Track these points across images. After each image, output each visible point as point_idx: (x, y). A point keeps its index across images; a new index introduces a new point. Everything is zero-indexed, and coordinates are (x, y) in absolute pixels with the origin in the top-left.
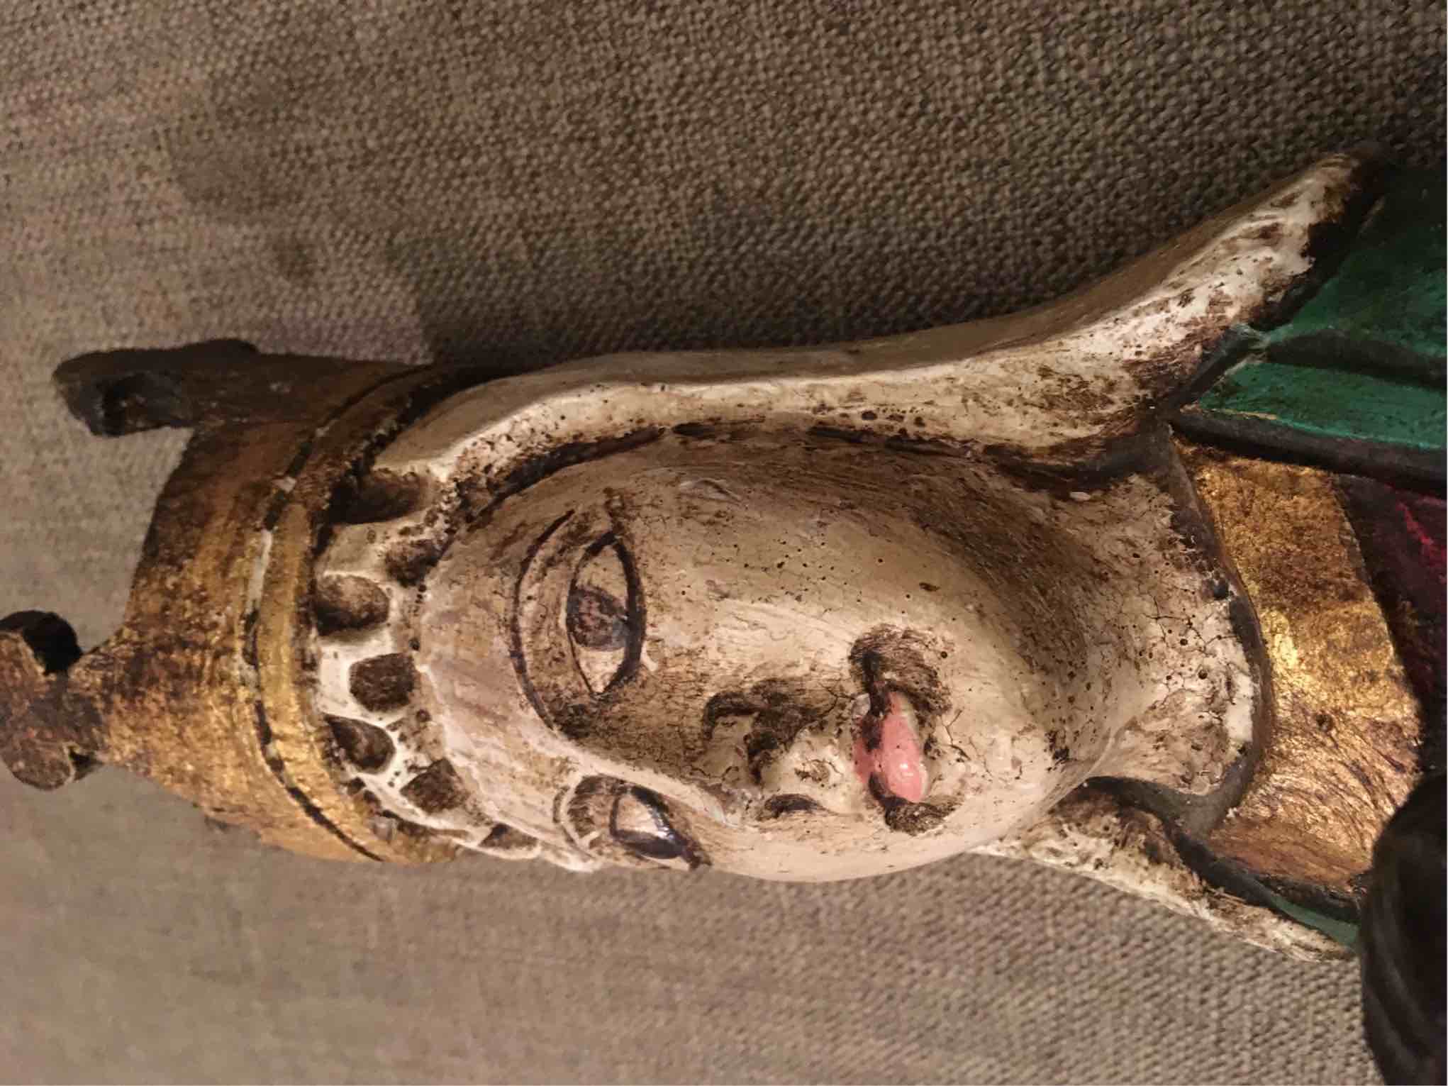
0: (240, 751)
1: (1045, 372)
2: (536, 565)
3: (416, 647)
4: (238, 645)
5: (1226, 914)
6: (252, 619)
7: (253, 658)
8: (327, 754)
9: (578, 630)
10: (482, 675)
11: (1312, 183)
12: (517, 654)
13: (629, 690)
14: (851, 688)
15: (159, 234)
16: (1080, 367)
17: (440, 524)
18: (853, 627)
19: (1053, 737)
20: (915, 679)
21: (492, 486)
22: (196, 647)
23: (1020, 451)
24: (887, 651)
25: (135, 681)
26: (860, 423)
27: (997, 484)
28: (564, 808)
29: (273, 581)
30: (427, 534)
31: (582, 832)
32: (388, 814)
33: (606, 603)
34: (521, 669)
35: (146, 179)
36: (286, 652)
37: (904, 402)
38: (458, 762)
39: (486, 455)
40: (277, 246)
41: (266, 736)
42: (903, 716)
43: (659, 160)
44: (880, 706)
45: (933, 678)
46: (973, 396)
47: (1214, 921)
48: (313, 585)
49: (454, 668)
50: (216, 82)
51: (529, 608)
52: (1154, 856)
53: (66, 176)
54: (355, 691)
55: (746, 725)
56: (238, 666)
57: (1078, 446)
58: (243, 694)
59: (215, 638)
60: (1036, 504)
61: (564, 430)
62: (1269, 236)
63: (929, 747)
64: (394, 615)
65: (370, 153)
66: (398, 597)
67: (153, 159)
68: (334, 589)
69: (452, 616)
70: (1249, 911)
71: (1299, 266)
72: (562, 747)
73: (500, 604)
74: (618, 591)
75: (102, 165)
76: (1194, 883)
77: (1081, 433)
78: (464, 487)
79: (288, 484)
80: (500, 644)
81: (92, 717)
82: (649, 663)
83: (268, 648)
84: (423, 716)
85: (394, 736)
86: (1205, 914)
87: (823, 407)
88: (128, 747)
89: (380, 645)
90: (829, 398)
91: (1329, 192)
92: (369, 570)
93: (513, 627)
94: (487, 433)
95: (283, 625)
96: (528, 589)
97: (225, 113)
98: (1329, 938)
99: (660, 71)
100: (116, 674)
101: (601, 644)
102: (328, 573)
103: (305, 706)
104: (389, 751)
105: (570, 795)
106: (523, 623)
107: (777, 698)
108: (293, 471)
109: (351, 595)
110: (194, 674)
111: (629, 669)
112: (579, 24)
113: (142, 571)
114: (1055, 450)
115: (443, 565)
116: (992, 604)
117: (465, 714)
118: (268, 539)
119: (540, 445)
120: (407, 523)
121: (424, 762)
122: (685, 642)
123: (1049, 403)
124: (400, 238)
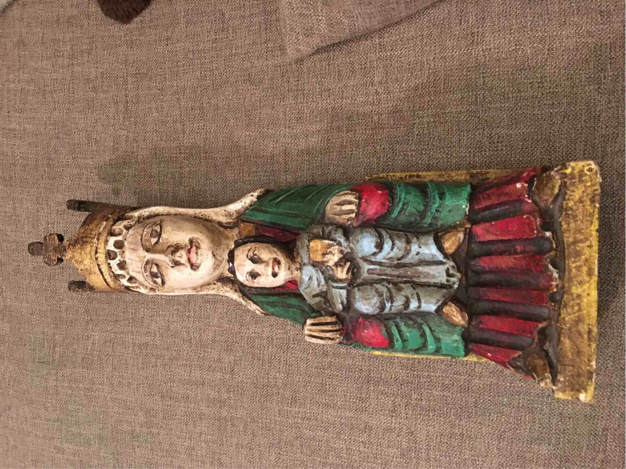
0: (91, 256)
1: (225, 211)
2: (147, 227)
3: (125, 239)
4: (96, 237)
5: (245, 301)
6: (99, 234)
7: (98, 240)
8: (106, 257)
9: (152, 236)
10: (136, 244)
11: (259, 191)
12: (141, 239)
13: (157, 245)
14: (188, 244)
15: (91, 184)
16: (229, 210)
17: (134, 222)
18: (190, 236)
19: (213, 252)
20: (197, 244)
21: (143, 218)
22: (89, 238)
23: (222, 223)
24: (194, 241)
25: (75, 243)
26: (200, 216)
27: (217, 226)
28: (143, 266)
29: (104, 228)
30: (131, 223)
31: (145, 272)
32: (112, 272)
33: (156, 231)
34: (142, 241)
35: (92, 174)
36: (104, 238)
37: (207, 214)
38: (127, 261)
39: (144, 213)
40: (113, 190)
41: (96, 252)
42: (194, 248)
43: (185, 183)
44: (191, 247)
45: (199, 244)
46: (216, 213)
47: (244, 303)
48: (111, 230)
49: (130, 243)
50: (110, 160)
51: (145, 233)
52: (236, 291)
53: (75, 171)
54: (114, 245)
55: (172, 248)
56: (95, 240)
57: (230, 223)
58: (95, 245)
59: (92, 236)
60: (222, 229)
61: (157, 212)
62: (252, 196)
63: (197, 253)
64: (123, 234)
65: (136, 175)
66: (125, 231)
67: (94, 171)
68: (114, 231)
69: (132, 235)
70: (249, 301)
71: (256, 200)
72: (146, 254)
73: (141, 232)
74: (159, 230)
75: (84, 170)
76: (241, 295)
77: (230, 221)
78: (139, 217)
79: (110, 216)
80: (139, 238)
81: (65, 250)
82: (161, 241)
83: (101, 237)
84: (124, 252)
85: (118, 254)
86: (242, 300)
87: (196, 214)
88: (70, 255)
89: (120, 238)
90: (197, 212)
91: (261, 192)
92: (121, 227)
93: (142, 235)
94: (145, 210)
95: (105, 234)
96: (146, 230)
97: (111, 165)
98: (262, 309)
99: (187, 169)
100: (71, 242)
101: (155, 237)
102: (114, 227)
103: (105, 248)
104: (117, 256)
105: (144, 263)
106: (144, 235)
107: (178, 246)
108: (111, 214)
109: (117, 231)
110: (87, 242)
111: (157, 242)
112: (176, 160)
113: (82, 226)
114: (227, 223)
115: (133, 228)
116: (209, 235)
117: (131, 251)
118: (105, 223)
119: (152, 214)
120: (129, 221)
121: (122, 260)
122: (167, 237)
123: (226, 216)
124: (137, 190)
